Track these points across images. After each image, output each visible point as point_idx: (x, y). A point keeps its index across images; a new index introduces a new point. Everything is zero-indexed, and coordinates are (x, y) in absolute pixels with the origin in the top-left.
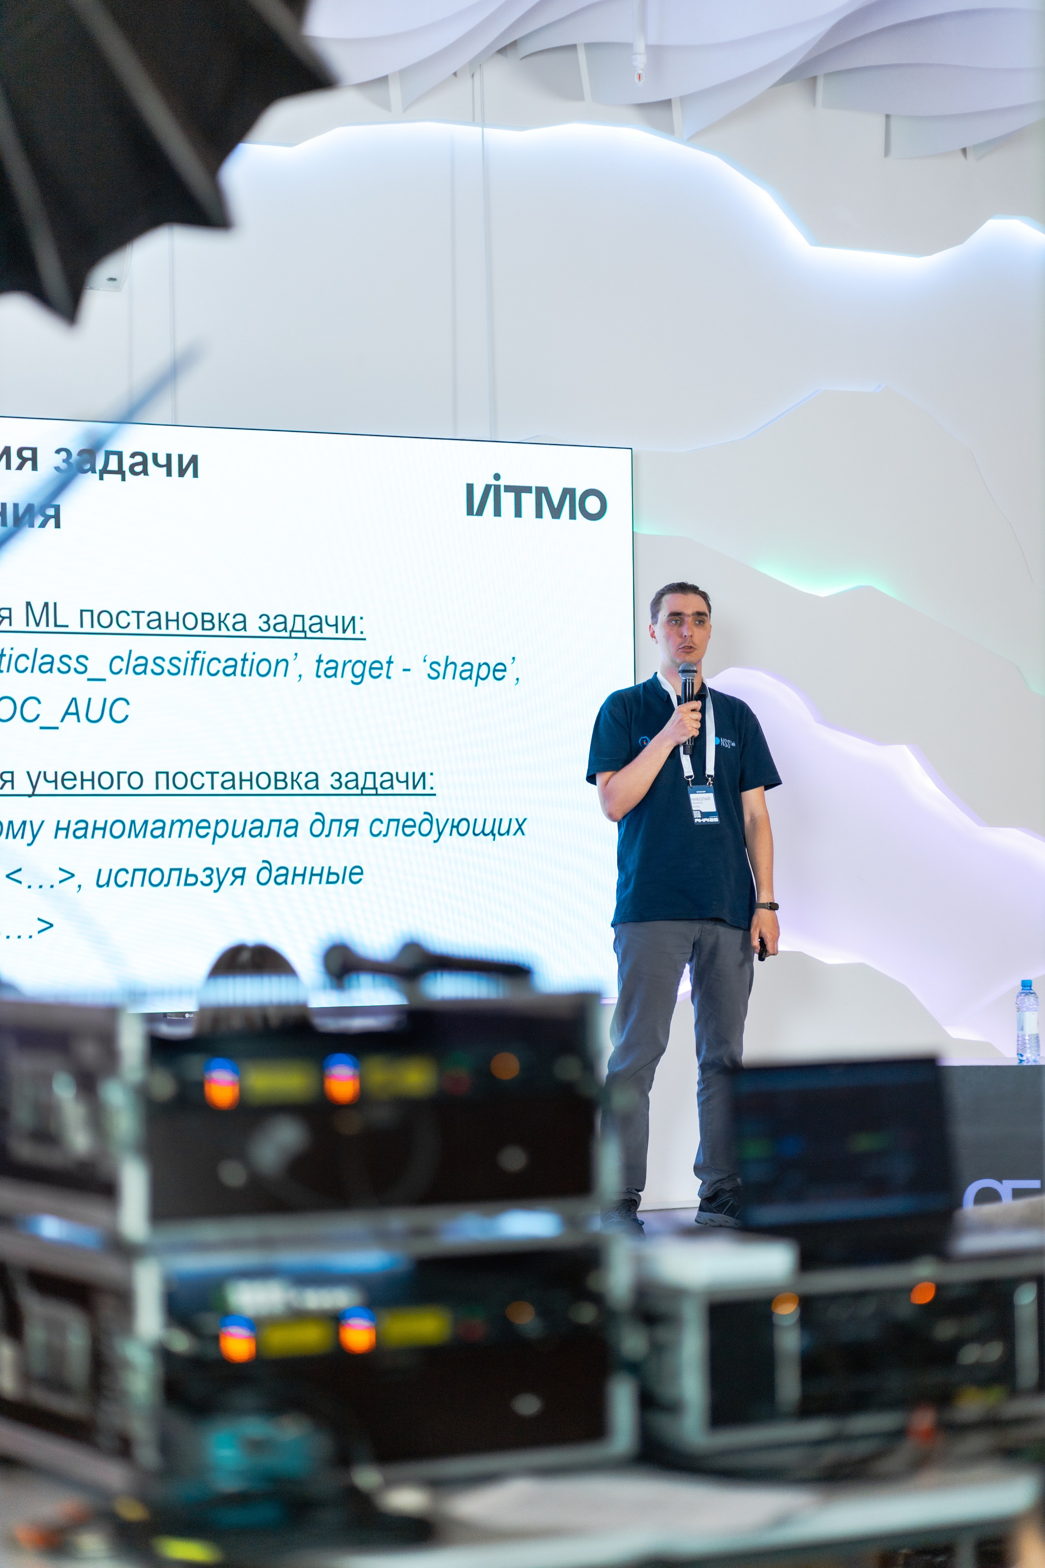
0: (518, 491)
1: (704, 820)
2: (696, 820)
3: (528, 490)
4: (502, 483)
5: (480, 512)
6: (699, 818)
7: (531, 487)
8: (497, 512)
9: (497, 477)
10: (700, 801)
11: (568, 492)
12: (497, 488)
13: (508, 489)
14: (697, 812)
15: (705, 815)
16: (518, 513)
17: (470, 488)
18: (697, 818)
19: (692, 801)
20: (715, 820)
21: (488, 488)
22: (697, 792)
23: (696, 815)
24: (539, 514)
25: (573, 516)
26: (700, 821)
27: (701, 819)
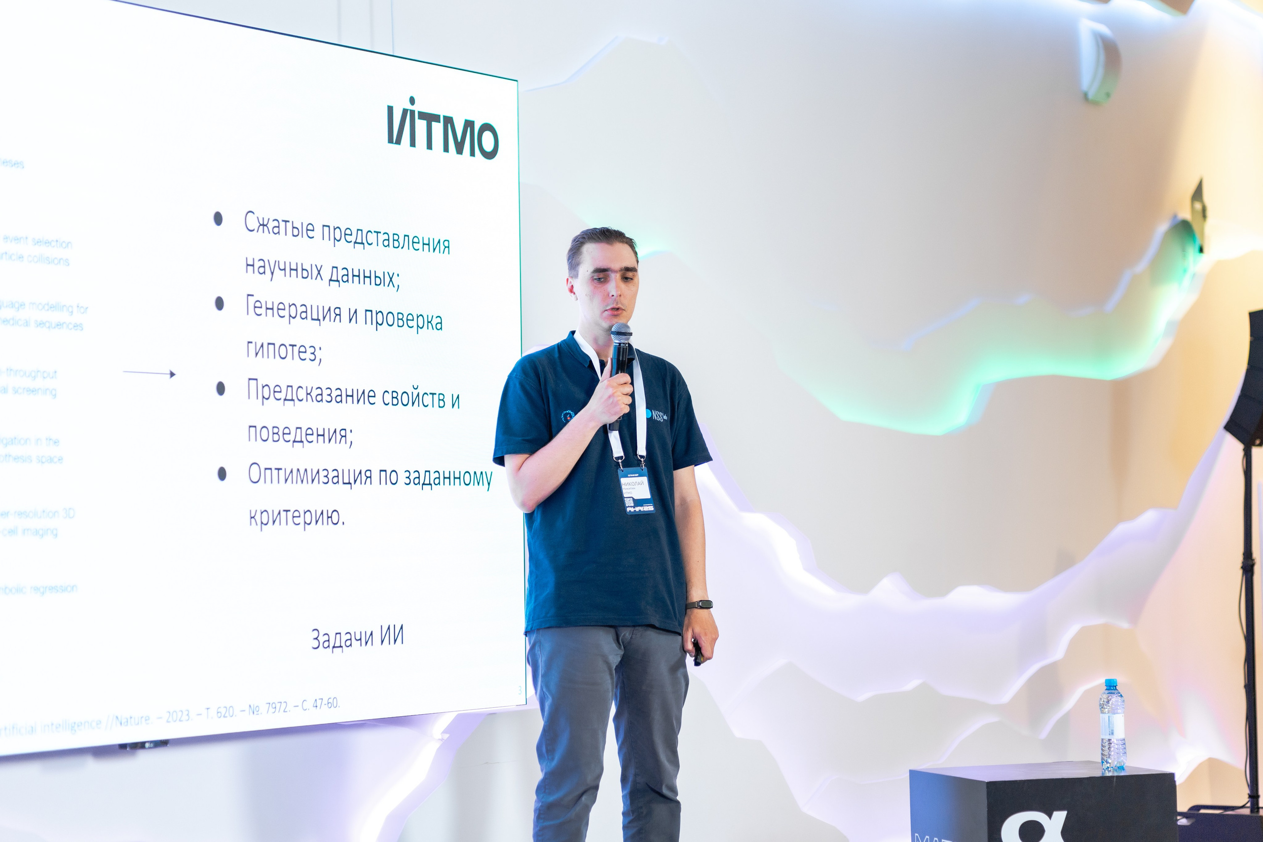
0: (430, 118)
1: (637, 509)
2: (628, 509)
3: (436, 118)
4: (417, 108)
5: (398, 142)
6: (631, 507)
7: (439, 116)
8: (413, 144)
9: (412, 101)
10: (632, 487)
11: (469, 124)
12: (412, 112)
13: (422, 116)
14: (628, 499)
15: (638, 502)
16: (429, 146)
17: (390, 109)
18: (629, 507)
19: (623, 487)
20: (650, 508)
21: (405, 111)
22: (629, 476)
23: (629, 503)
24: (446, 149)
25: (472, 154)
26: (632, 510)
27: (634, 507)
